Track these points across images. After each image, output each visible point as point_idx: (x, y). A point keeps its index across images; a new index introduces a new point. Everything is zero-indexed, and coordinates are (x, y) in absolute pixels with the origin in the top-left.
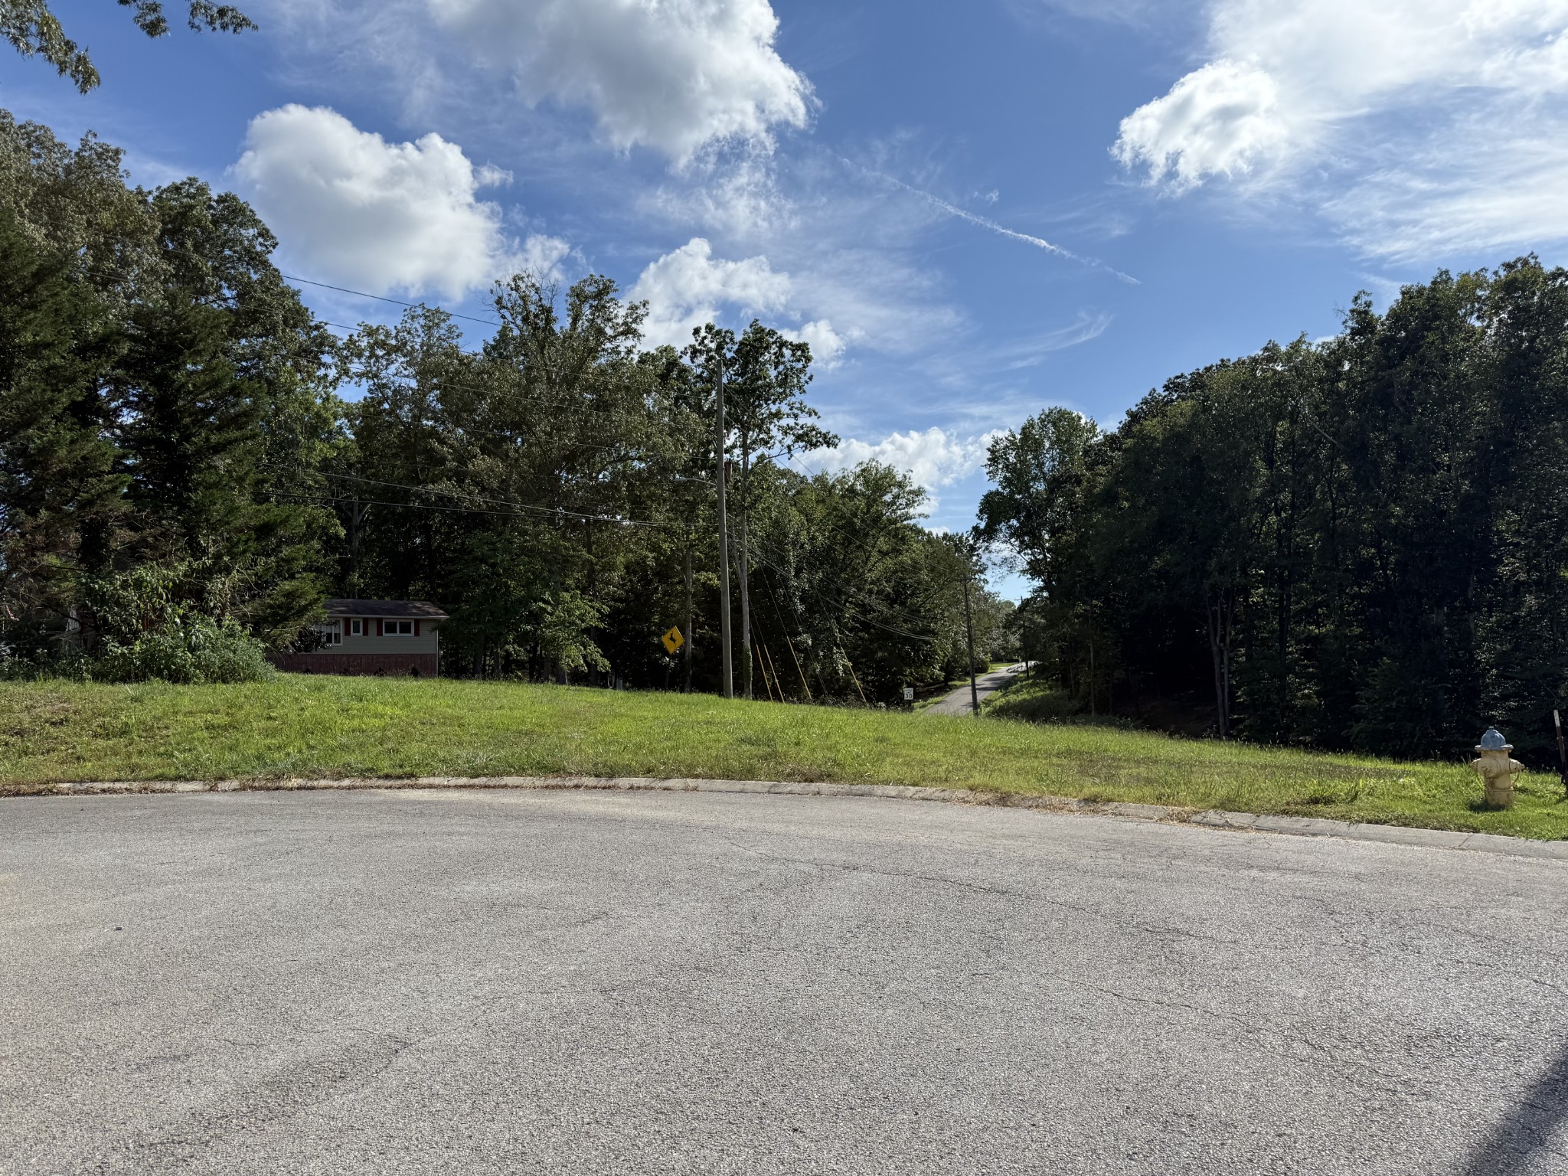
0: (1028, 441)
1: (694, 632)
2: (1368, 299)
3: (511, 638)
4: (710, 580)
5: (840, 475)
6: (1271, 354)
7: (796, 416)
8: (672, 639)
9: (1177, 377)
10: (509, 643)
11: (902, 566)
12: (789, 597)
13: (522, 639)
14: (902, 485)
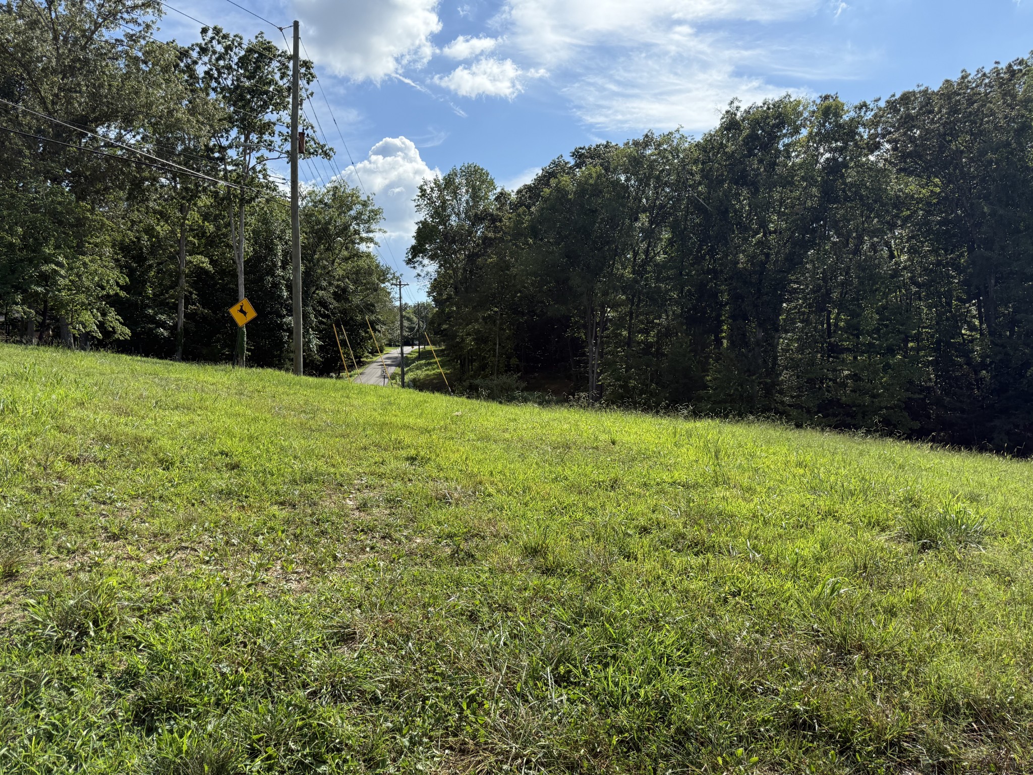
0: (449, 186)
3: (19, 298)
4: (203, 263)
10: (17, 304)
11: (360, 269)
12: (275, 285)
13: (31, 299)
14: (365, 204)
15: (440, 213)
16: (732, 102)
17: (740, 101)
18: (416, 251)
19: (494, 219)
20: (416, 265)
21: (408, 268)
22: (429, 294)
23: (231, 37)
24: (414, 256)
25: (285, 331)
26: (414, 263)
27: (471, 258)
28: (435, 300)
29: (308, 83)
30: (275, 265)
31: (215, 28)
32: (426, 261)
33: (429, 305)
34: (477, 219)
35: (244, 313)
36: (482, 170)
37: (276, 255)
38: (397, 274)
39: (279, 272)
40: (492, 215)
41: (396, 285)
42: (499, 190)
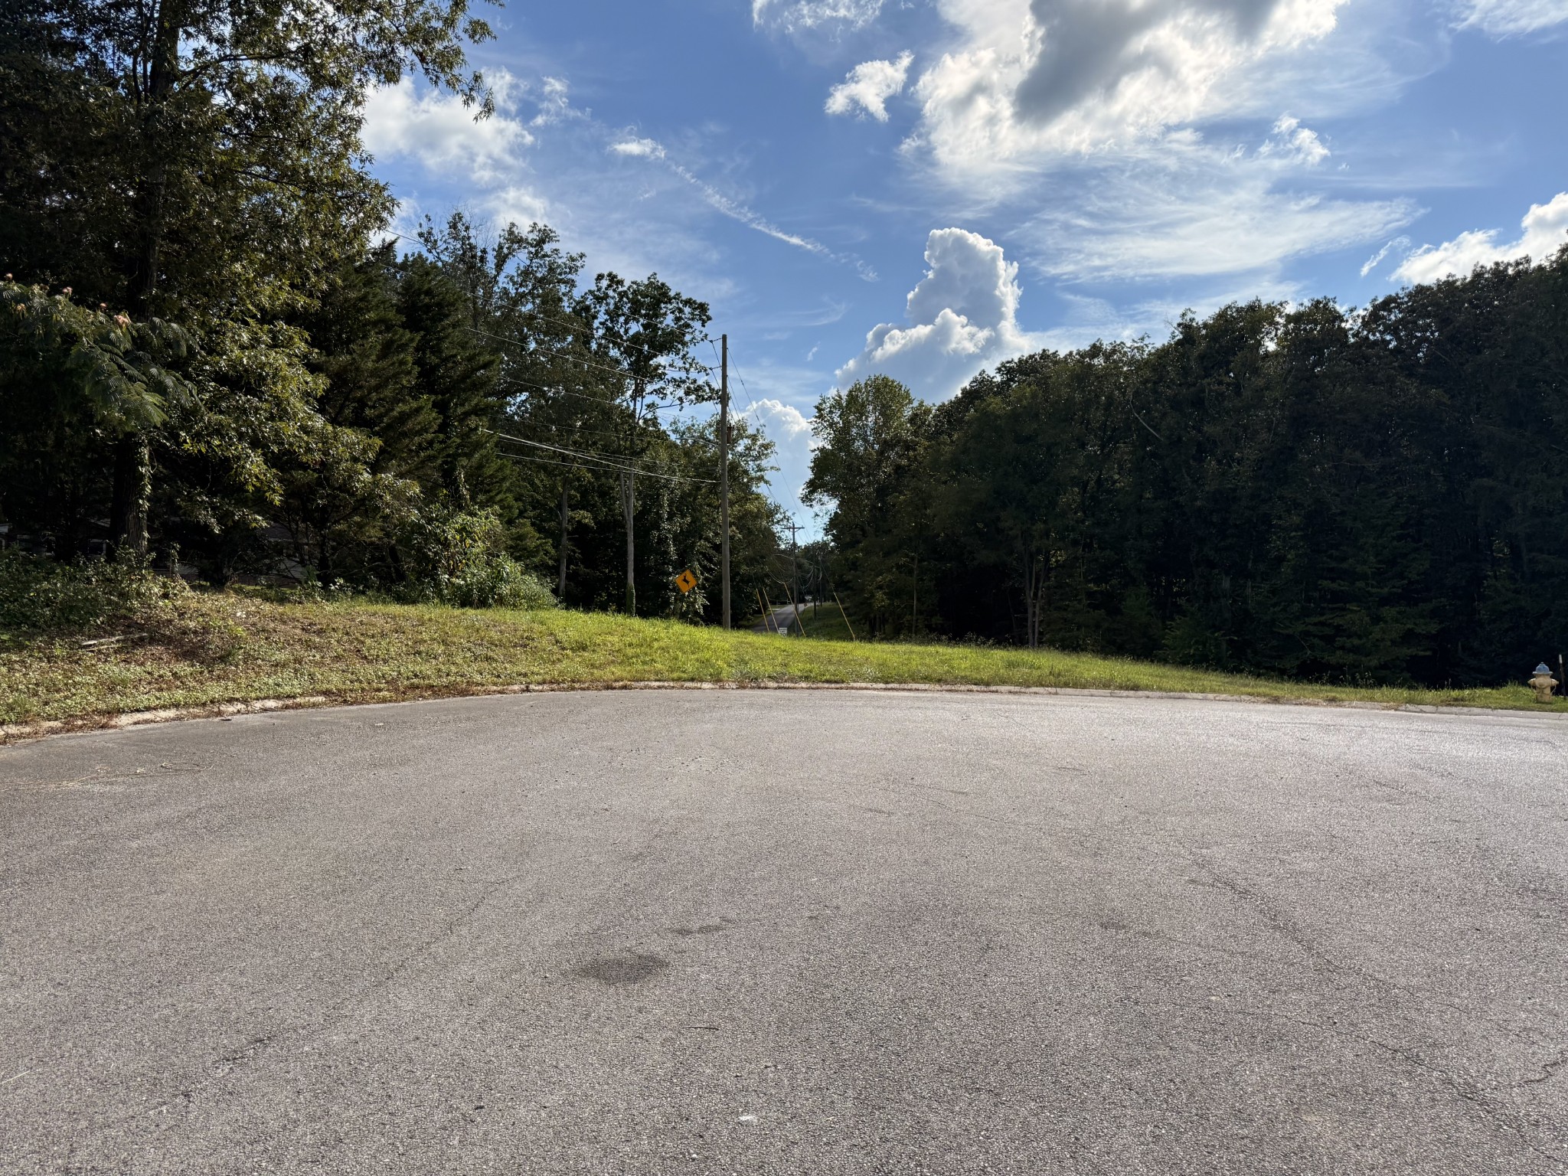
0: (853, 404)
1: (568, 568)
2: (1192, 316)
4: (586, 518)
5: (689, 423)
6: (1095, 350)
7: (687, 371)
8: (685, 580)
9: (1008, 362)
11: (748, 513)
12: (662, 541)
14: (754, 438)
15: (842, 438)
16: (1184, 315)
17: (1194, 313)
18: (813, 486)
19: (908, 446)
20: (814, 503)
21: (804, 507)
22: (827, 531)
23: (627, 284)
24: (811, 492)
25: (671, 590)
26: (811, 500)
27: (882, 492)
28: (836, 538)
29: (703, 326)
30: (660, 517)
31: (610, 275)
32: (826, 498)
33: (825, 544)
34: (887, 445)
35: (687, 582)
36: (893, 382)
37: (662, 506)
38: (788, 514)
39: (666, 525)
40: (906, 441)
41: (789, 528)
42: (915, 404)
